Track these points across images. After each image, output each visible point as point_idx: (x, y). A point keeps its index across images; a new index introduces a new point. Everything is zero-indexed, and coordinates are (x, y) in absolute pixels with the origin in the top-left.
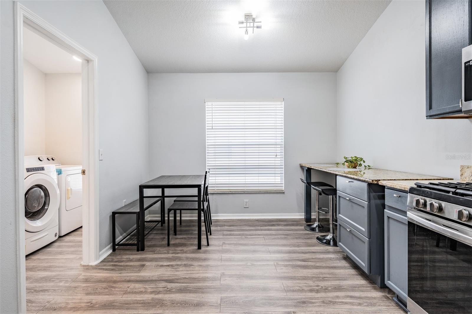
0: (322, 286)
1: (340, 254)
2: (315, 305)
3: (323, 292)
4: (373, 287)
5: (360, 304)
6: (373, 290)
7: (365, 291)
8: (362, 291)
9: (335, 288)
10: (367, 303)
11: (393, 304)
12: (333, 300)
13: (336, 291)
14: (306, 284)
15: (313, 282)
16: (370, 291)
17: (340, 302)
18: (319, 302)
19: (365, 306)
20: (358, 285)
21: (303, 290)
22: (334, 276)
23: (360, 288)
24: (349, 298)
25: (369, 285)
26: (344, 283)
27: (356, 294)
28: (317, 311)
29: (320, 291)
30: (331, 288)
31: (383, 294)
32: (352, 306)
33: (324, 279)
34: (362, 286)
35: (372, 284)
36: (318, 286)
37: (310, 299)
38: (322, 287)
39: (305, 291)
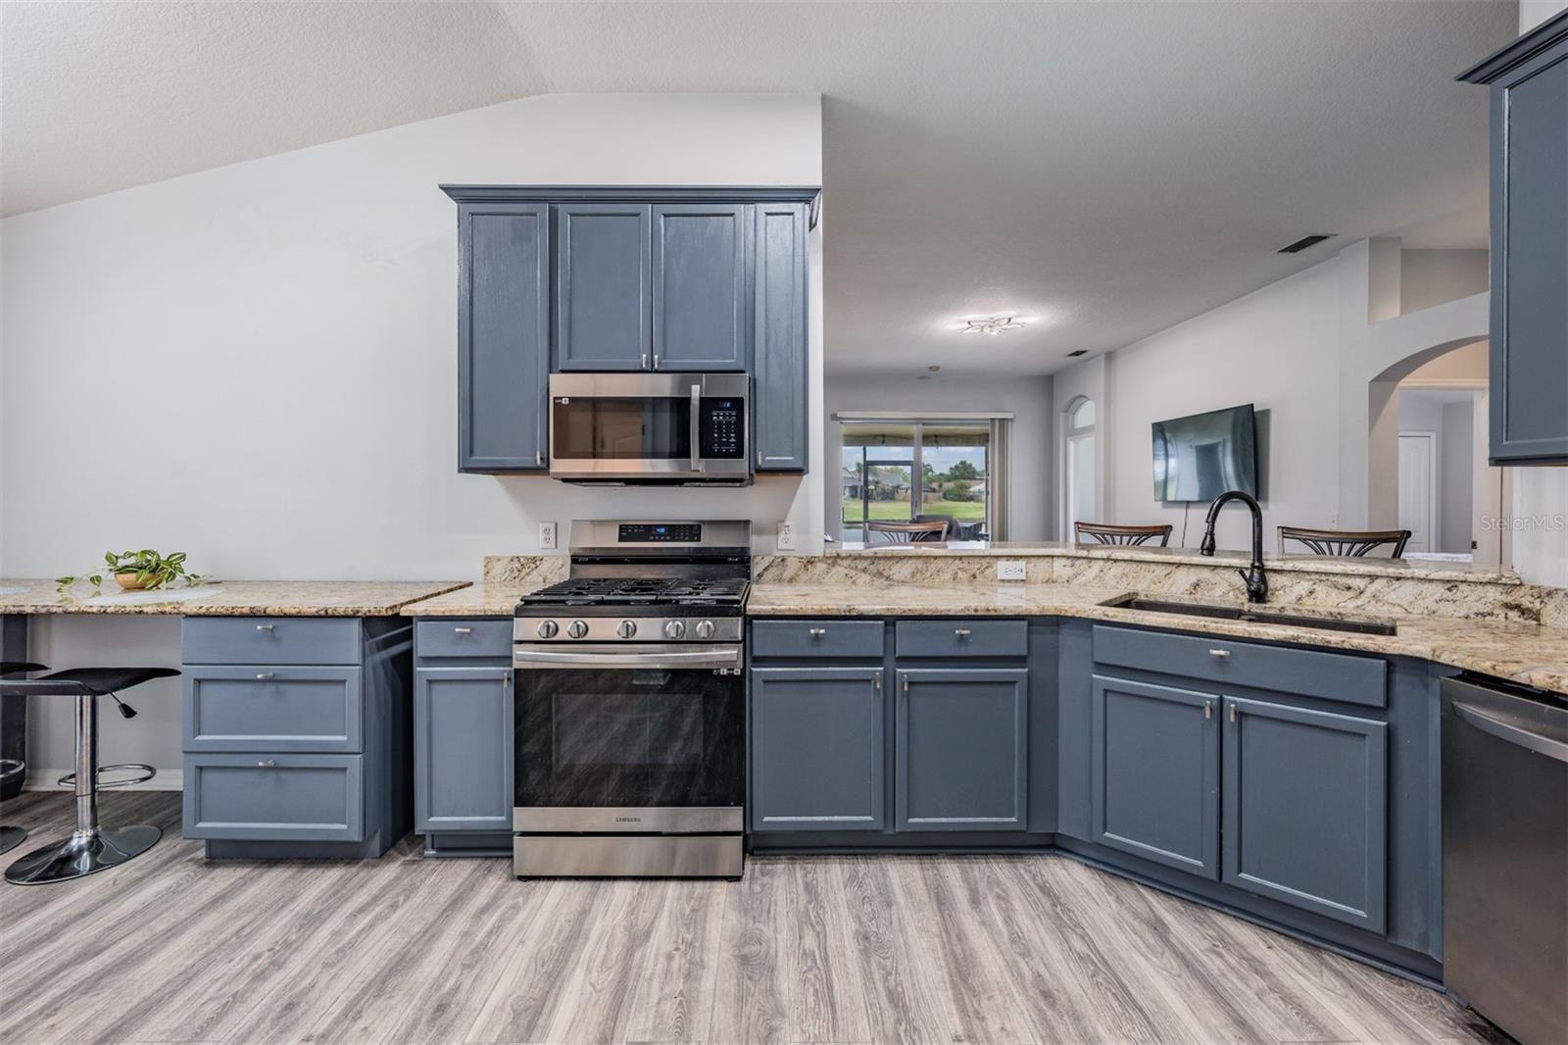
0: (266, 948)
1: (178, 867)
2: (321, 985)
3: (291, 954)
4: (365, 865)
5: (394, 907)
6: (373, 871)
7: (366, 883)
8: (362, 886)
9: (302, 926)
10: (398, 895)
11: (434, 863)
12: (341, 945)
13: (317, 928)
14: (217, 980)
15: (230, 961)
16: (371, 878)
17: (359, 934)
18: (320, 973)
19: (404, 901)
20: (334, 885)
21: (234, 996)
22: (257, 911)
23: (349, 886)
24: (359, 917)
25: (354, 870)
26: (302, 905)
27: (360, 900)
28: (348, 988)
29: (282, 960)
30: (296, 933)
31: (399, 863)
32: (389, 920)
33: (242, 937)
34: (343, 882)
35: (357, 863)
36: (257, 957)
37: (291, 989)
38: (269, 950)
39: (247, 991)
